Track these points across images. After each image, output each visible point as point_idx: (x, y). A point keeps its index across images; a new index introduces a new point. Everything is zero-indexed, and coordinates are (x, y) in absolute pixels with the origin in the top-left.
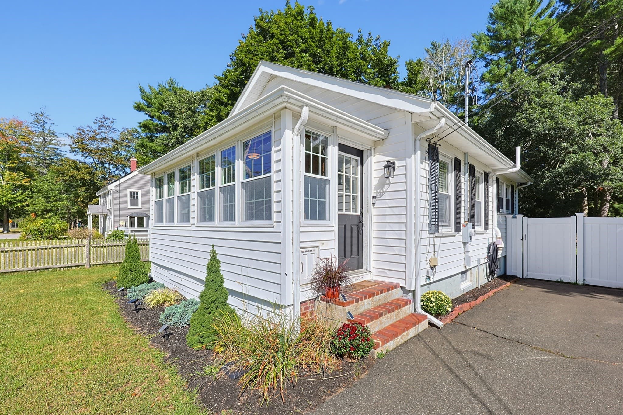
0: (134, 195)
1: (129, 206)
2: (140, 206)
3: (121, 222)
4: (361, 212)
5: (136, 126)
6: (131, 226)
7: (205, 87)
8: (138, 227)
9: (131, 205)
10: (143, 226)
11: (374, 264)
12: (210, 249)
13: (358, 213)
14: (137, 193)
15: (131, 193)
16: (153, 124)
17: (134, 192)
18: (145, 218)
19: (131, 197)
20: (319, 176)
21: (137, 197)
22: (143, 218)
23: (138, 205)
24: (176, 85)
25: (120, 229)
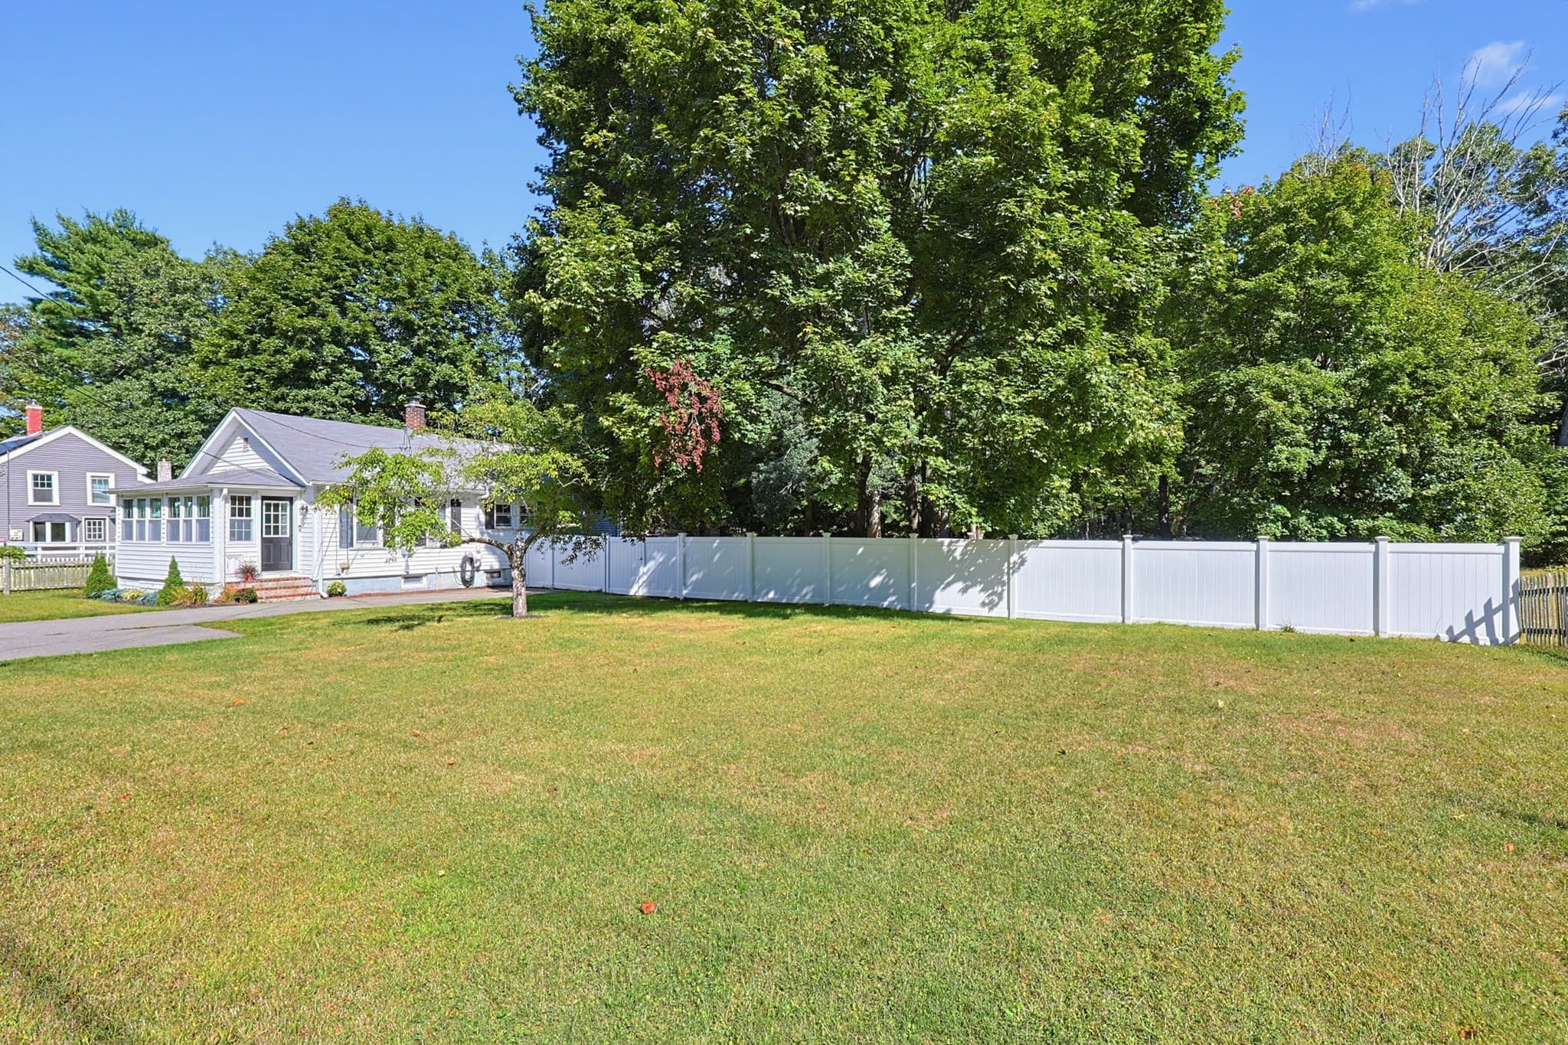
0: (42, 482)
1: (31, 501)
2: (56, 501)
3: (12, 533)
4: (291, 536)
5: (23, 303)
6: (36, 539)
7: (213, 248)
8: (54, 539)
9: (35, 500)
10: (63, 539)
11: (299, 567)
12: (170, 559)
13: (288, 536)
14: (49, 478)
15: (35, 477)
16: (72, 310)
17: (42, 477)
18: (68, 526)
19: (36, 485)
20: (244, 518)
21: (49, 485)
22: (63, 524)
23: (50, 500)
24: (137, 224)
25: (9, 544)
